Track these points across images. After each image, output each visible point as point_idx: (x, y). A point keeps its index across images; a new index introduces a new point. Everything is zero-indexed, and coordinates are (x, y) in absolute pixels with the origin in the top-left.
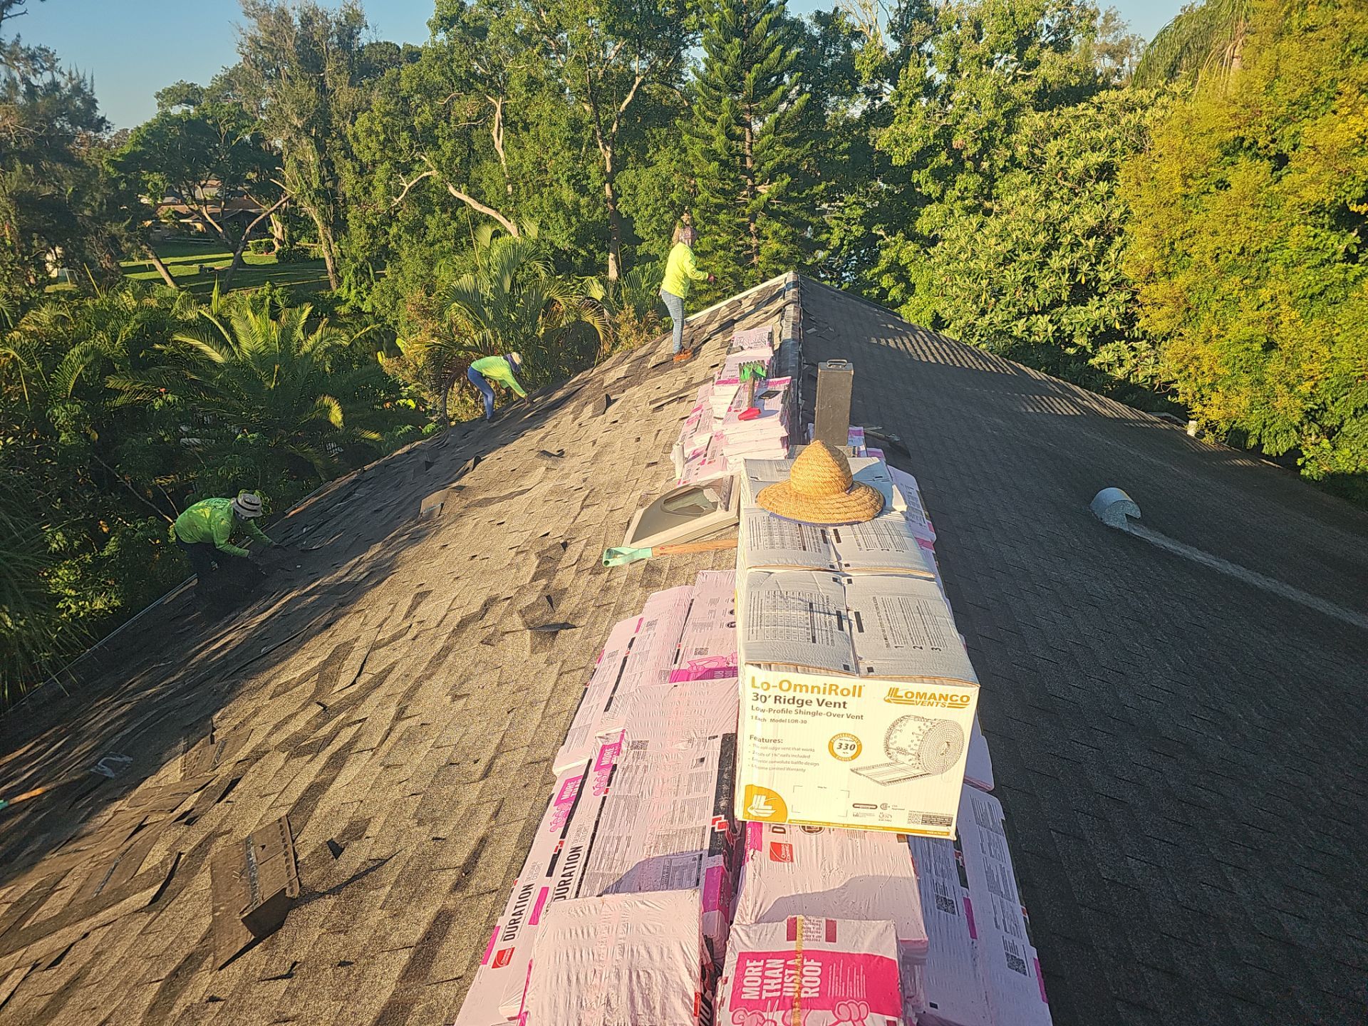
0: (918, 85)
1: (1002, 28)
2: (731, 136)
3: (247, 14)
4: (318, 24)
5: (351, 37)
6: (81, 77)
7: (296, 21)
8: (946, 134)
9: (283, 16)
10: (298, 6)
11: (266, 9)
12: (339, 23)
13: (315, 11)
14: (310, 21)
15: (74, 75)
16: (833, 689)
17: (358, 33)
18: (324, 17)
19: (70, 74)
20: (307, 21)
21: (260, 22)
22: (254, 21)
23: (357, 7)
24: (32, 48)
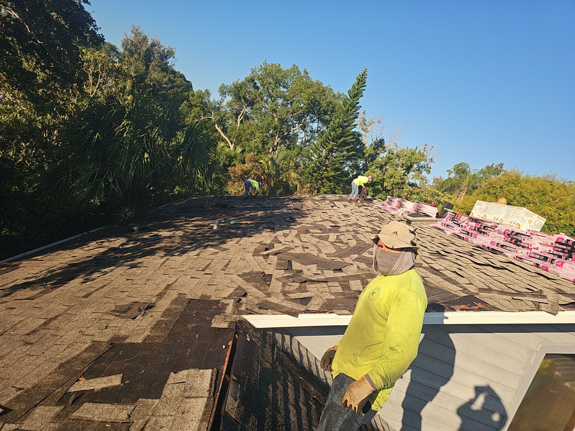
4: (157, 48)
7: (150, 43)
8: (383, 180)
9: (145, 39)
12: (164, 51)
13: (158, 44)
14: (155, 45)
17: (169, 58)
18: (160, 47)
20: (153, 45)
22: (134, 35)
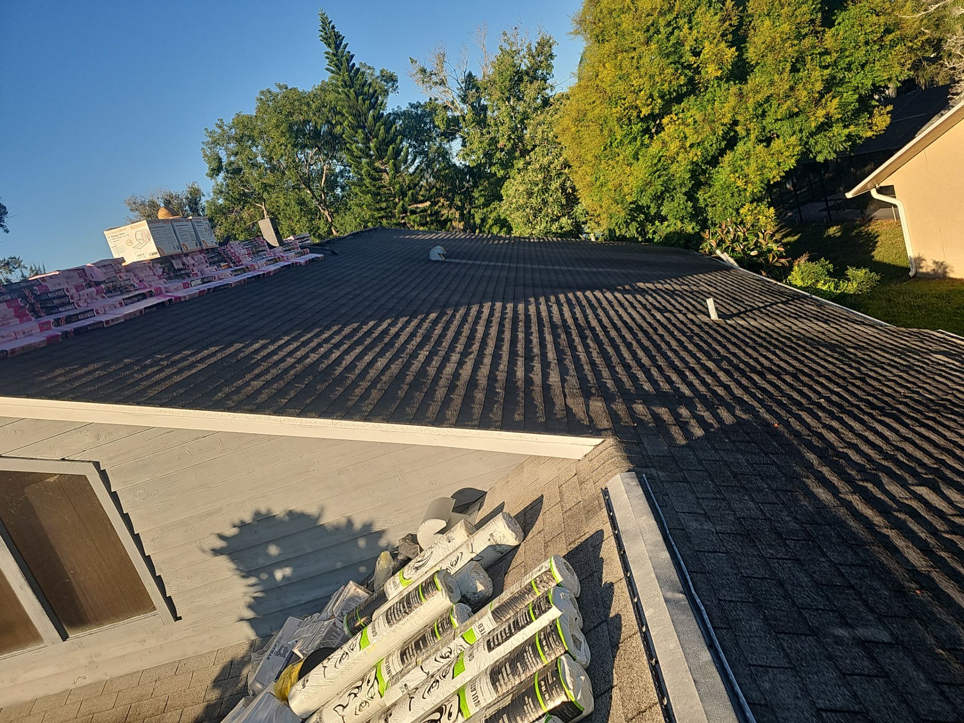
0: (472, 122)
1: (502, 80)
2: (374, 179)
3: (132, 210)
4: (175, 202)
5: (196, 204)
6: (38, 268)
8: (494, 142)
10: (160, 195)
11: (143, 204)
12: (187, 198)
13: (171, 196)
15: (34, 269)
16: (121, 230)
18: (177, 197)
19: (31, 268)
21: (140, 212)
23: (196, 186)
24: (6, 259)
